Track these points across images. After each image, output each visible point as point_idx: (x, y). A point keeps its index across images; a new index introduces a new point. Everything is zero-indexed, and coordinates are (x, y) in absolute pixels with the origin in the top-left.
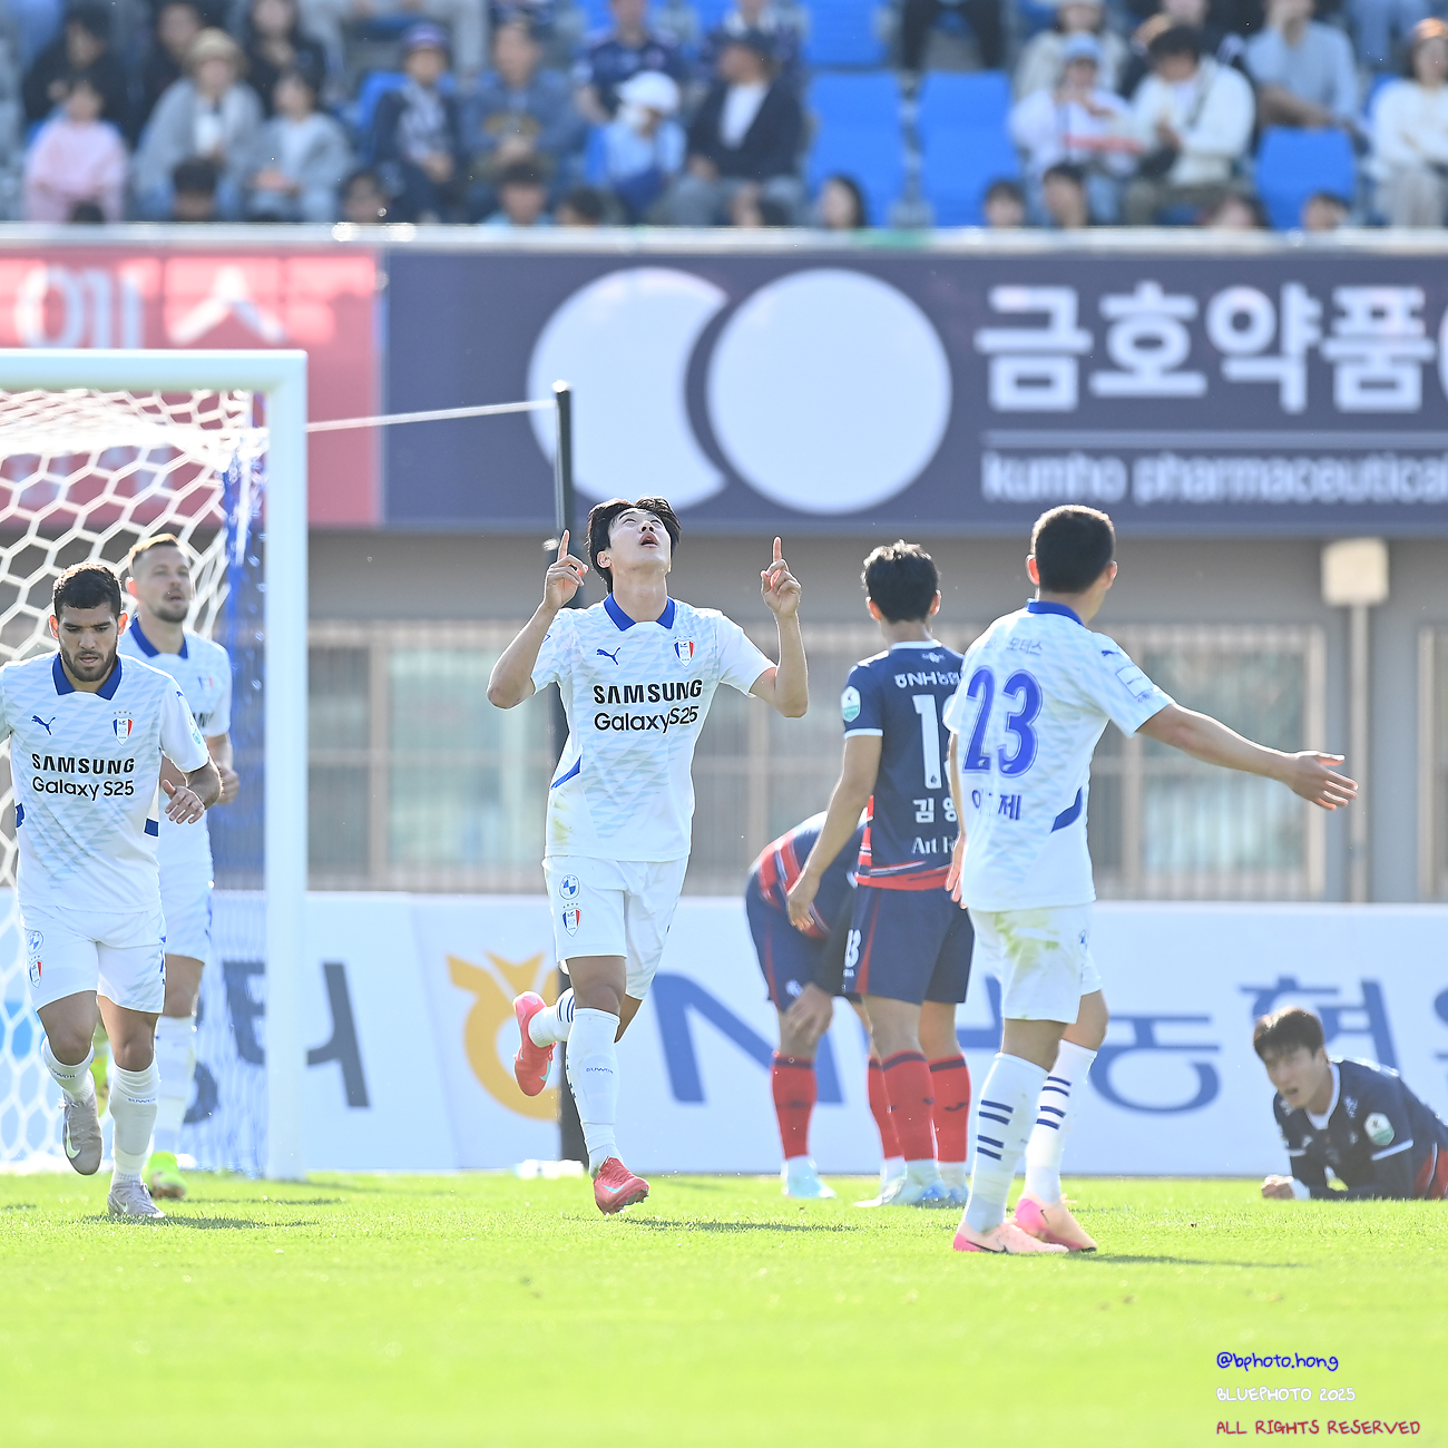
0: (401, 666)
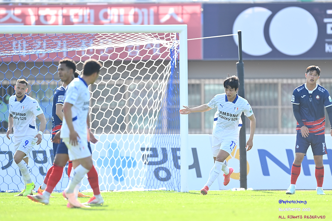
0: (207, 88)
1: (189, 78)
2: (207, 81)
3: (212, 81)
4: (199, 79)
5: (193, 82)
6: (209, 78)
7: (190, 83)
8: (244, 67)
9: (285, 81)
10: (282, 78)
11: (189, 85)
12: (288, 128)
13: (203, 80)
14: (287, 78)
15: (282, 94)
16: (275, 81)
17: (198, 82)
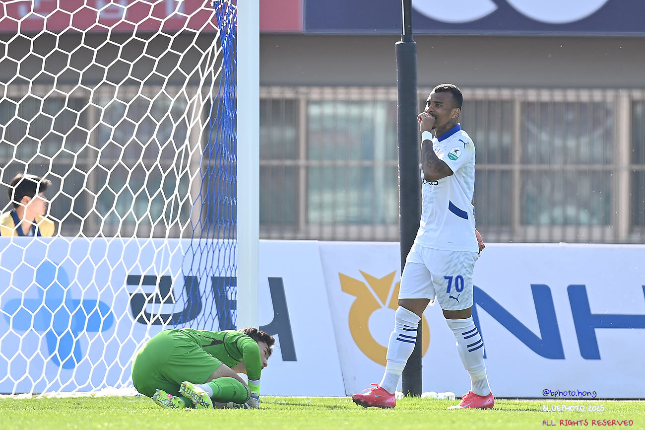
0: (314, 111)
1: (264, 83)
2: (315, 94)
3: (328, 93)
4: (294, 85)
5: (276, 93)
6: (321, 85)
7: (265, 95)
8: (417, 56)
9: (532, 95)
10: (525, 87)
11: (262, 102)
12: (538, 225)
13: (303, 90)
14: (538, 87)
15: (525, 132)
16: (506, 94)
17: (289, 94)
